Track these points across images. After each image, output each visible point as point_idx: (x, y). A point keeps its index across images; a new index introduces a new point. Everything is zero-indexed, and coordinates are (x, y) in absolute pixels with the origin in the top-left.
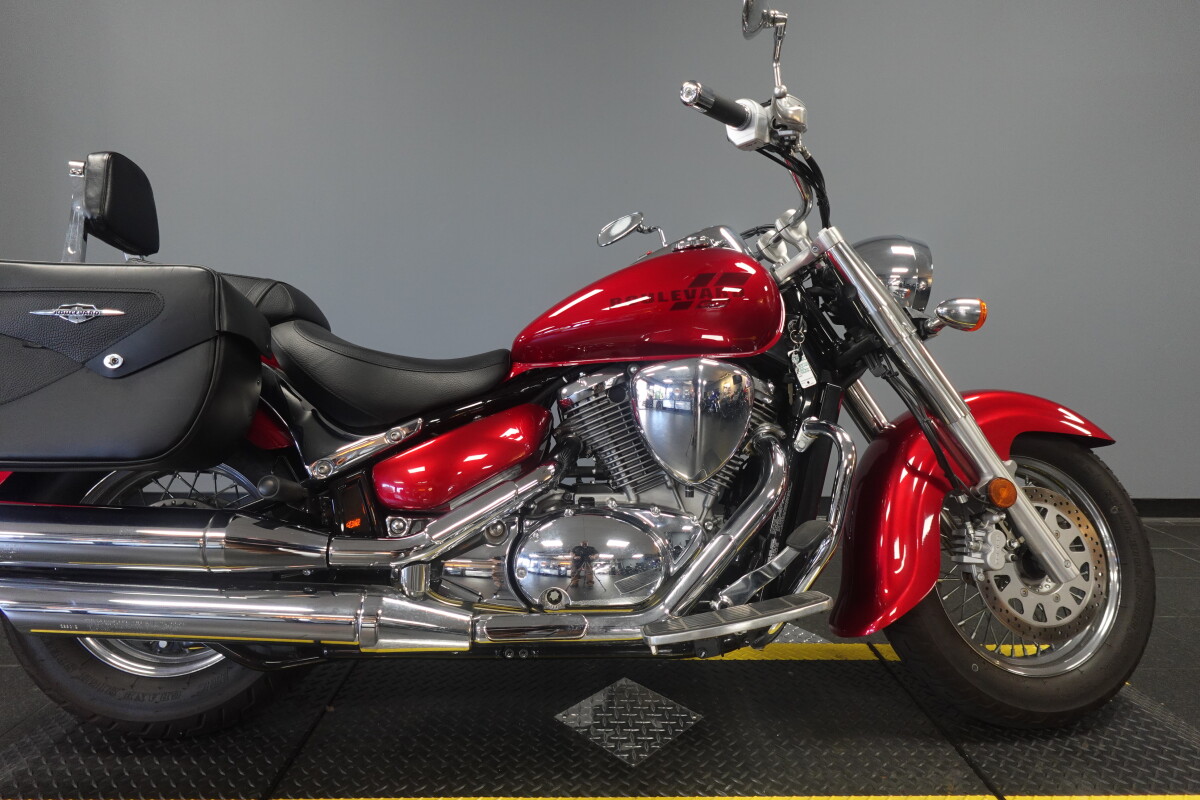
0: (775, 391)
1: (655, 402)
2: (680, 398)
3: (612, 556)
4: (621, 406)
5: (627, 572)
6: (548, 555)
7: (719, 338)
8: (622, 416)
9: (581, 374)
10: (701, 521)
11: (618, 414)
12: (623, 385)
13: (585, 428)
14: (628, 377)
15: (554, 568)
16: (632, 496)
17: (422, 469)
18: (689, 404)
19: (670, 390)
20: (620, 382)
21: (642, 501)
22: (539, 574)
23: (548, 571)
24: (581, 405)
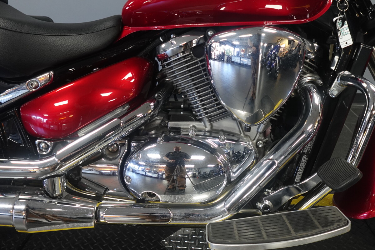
0: (319, 49)
1: (226, 57)
2: (244, 56)
3: (193, 166)
4: (201, 61)
5: (204, 176)
6: (151, 164)
7: (279, 7)
8: (201, 69)
9: (172, 36)
10: (255, 141)
11: (198, 68)
12: (203, 44)
13: (175, 77)
14: (207, 38)
15: (155, 172)
16: (208, 124)
17: (66, 102)
19: (237, 50)
20: (202, 42)
21: (214, 128)
22: (145, 175)
23: (150, 174)
24: (172, 59)
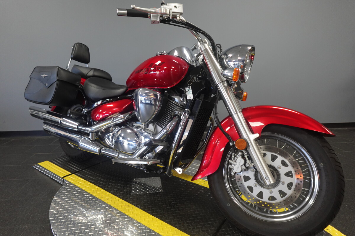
2: (147, 100)
18: (150, 101)
